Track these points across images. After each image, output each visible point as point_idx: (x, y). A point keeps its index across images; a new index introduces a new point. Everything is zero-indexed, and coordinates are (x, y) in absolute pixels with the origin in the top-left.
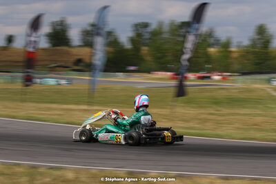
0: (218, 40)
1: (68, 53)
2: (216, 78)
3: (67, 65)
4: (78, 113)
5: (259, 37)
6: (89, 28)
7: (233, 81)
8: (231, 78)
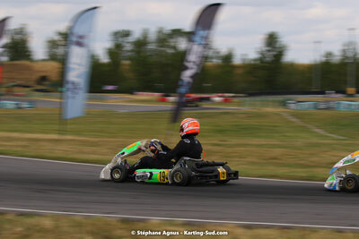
0: (218, 53)
1: (28, 68)
2: (217, 99)
3: (29, 84)
5: (268, 48)
6: (57, 38)
7: (239, 104)
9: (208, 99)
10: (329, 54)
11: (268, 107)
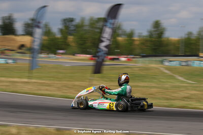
0: (125, 32)
1: (14, 40)
2: (123, 59)
3: (14, 49)
4: (21, 84)
5: (155, 29)
6: (30, 22)
7: (136, 62)
8: (134, 60)
9: (118, 59)
10: (190, 34)
11: (152, 64)
